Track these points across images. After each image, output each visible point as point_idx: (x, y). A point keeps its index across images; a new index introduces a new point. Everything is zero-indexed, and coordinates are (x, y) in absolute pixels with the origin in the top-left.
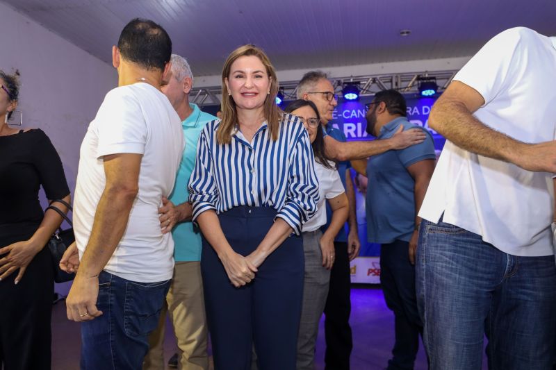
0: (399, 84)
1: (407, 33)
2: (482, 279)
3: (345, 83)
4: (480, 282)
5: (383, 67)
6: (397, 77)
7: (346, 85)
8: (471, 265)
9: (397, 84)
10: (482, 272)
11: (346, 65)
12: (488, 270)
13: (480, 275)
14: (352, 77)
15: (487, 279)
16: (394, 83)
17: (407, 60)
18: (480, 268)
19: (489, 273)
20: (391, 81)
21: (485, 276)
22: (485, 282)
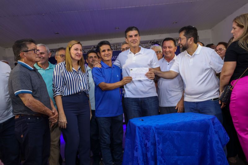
0: (117, 47)
1: (118, 28)
2: (134, 106)
4: (134, 107)
5: (111, 40)
6: (116, 44)
9: (116, 47)
15: (136, 105)
16: (115, 47)
17: (120, 37)
19: (136, 104)
20: (114, 46)
21: (135, 105)
22: (135, 106)
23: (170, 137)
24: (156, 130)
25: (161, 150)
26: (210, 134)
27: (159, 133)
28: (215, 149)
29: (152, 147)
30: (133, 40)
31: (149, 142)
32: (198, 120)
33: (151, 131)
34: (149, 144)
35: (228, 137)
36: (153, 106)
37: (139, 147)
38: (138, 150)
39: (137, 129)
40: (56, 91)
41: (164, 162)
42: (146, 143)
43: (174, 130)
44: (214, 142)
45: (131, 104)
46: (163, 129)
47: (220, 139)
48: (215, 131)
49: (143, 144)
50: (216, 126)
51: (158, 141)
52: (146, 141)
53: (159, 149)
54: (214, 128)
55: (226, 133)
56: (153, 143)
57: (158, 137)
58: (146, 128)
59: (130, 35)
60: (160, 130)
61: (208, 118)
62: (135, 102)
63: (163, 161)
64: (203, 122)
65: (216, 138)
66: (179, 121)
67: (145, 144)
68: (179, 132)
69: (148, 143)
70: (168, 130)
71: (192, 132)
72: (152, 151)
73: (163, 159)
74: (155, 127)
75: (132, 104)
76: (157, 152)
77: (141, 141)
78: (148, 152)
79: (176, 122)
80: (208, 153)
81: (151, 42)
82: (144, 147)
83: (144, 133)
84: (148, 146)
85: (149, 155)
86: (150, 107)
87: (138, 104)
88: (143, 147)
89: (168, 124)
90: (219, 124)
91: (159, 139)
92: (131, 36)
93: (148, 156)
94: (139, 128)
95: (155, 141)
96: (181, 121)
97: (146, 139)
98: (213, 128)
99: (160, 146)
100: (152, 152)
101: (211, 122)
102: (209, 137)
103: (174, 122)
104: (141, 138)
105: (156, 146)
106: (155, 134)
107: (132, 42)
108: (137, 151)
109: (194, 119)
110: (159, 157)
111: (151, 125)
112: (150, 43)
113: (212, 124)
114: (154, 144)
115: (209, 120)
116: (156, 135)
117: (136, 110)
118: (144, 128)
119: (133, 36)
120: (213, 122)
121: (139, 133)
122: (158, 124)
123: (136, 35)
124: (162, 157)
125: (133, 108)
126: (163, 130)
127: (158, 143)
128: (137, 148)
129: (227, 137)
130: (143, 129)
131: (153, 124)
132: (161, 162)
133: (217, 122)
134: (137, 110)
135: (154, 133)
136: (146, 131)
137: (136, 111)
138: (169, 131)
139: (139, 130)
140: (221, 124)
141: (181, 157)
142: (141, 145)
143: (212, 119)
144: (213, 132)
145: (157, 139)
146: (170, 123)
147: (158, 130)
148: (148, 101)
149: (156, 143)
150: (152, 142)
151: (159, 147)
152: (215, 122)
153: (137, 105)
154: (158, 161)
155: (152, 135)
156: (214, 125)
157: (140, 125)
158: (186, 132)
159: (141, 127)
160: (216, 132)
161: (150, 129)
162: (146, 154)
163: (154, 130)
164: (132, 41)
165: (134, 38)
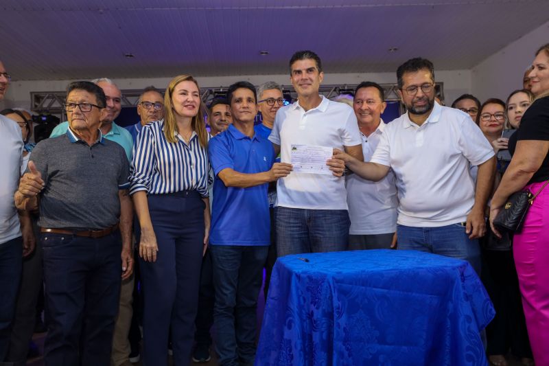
1: (266, 53)
2: (293, 227)
3: (216, 92)
4: (292, 229)
7: (216, 94)
8: (286, 220)
10: (293, 223)
11: (217, 75)
12: (297, 222)
13: (292, 225)
14: (221, 87)
15: (297, 227)
18: (292, 221)
22: (295, 229)
23: (366, 301)
24: (336, 284)
25: (344, 328)
26: (453, 298)
27: (343, 293)
28: (462, 333)
29: (324, 321)
30: (302, 79)
31: (317, 308)
32: (430, 268)
33: (325, 285)
34: (318, 314)
35: (493, 308)
36: (335, 232)
37: (297, 320)
38: (293, 325)
39: (294, 277)
40: (136, 183)
41: (349, 356)
42: (312, 311)
43: (374, 287)
44: (461, 319)
45: (287, 222)
46: (351, 283)
47: (474, 311)
48: (464, 293)
49: (304, 312)
50: (468, 283)
51: (339, 308)
52: (313, 307)
53: (339, 325)
54: (464, 288)
55: (488, 300)
56: (326, 311)
57: (339, 300)
58: (314, 278)
59: (298, 69)
60: (344, 286)
61: (451, 265)
62: (295, 218)
63: (346, 353)
64: (441, 272)
65: (465, 309)
66: (388, 268)
67: (309, 314)
68: (386, 291)
69: (315, 311)
70: (363, 285)
71: (414, 294)
72: (323, 329)
73: (348, 349)
74: (333, 278)
75: (290, 223)
76: (333, 333)
77: (300, 307)
78: (314, 331)
79: (382, 268)
80: (448, 341)
81: (336, 88)
82: (308, 321)
83: (308, 289)
84: (315, 317)
85: (316, 337)
86: (327, 233)
87: (300, 225)
88: (304, 321)
89: (364, 271)
90: (474, 279)
91: (340, 303)
92: (299, 72)
93: (314, 340)
94: (298, 276)
95: (333, 308)
96: (391, 268)
97: (312, 303)
98: (461, 288)
99: (343, 321)
100: (323, 332)
101: (458, 273)
102: (450, 306)
103: (375, 269)
104: (301, 298)
105: (333, 320)
106: (333, 294)
107: (300, 85)
108: (290, 328)
109: (421, 266)
110: (338, 345)
111: (325, 272)
112: (335, 90)
113: (459, 278)
114: (330, 316)
115: (454, 269)
116: (335, 295)
117: (297, 236)
118: (310, 278)
119: (304, 72)
120: (462, 275)
121: (297, 288)
122: (340, 271)
123: (310, 70)
124: (344, 345)
125: (289, 233)
126: (351, 286)
127: (338, 313)
128: (291, 322)
129: (491, 310)
130: (307, 280)
131: (329, 270)
132: (341, 355)
133: (469, 276)
134: (299, 238)
135: (331, 291)
136: (314, 284)
137: (296, 238)
138: (364, 288)
139: (297, 281)
140: (478, 280)
141: (387, 346)
142: (300, 315)
143: (461, 267)
144: (462, 295)
145: (336, 303)
146: (366, 270)
147: (339, 284)
148: (325, 219)
149: (333, 311)
150: (324, 310)
151: (339, 321)
152: (466, 274)
153: (299, 227)
154: (334, 352)
155: (326, 295)
156: (463, 280)
157: (300, 271)
158: (401, 293)
159: (302, 275)
160: (468, 297)
161: (323, 282)
162: (311, 336)
163: (331, 283)
164: (300, 82)
165: (305, 75)
